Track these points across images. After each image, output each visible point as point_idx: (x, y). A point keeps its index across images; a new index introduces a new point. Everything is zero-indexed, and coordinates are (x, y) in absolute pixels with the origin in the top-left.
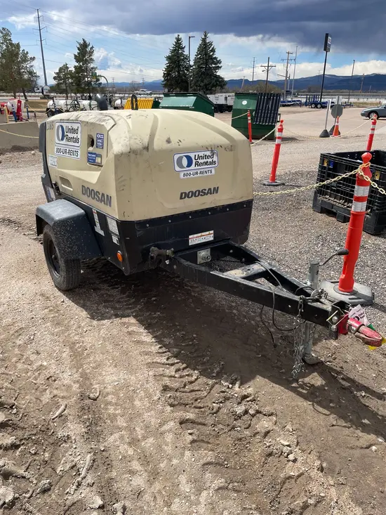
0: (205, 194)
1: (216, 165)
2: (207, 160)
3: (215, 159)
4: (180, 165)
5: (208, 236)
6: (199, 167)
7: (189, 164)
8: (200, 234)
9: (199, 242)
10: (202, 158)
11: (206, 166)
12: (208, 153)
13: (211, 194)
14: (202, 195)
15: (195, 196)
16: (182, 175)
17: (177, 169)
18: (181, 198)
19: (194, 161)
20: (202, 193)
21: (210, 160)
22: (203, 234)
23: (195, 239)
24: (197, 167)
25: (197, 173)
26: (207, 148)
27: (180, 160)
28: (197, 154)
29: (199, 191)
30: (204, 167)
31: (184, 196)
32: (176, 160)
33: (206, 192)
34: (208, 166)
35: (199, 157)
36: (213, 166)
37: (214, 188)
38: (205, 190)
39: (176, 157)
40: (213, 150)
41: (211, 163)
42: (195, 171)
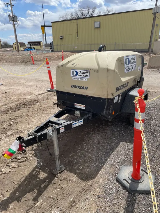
0: (81, 88)
1: (89, 77)
2: (84, 74)
3: (88, 74)
4: (73, 74)
5: (83, 107)
6: (80, 77)
7: (76, 75)
8: (79, 104)
9: (79, 108)
10: (82, 73)
11: (83, 77)
12: (85, 71)
13: (84, 89)
14: (79, 88)
15: (77, 88)
16: (73, 78)
17: (72, 75)
18: (71, 87)
19: (78, 74)
20: (80, 87)
21: (86, 74)
22: (81, 105)
23: (77, 105)
24: (79, 76)
25: (79, 79)
26: (85, 69)
27: (73, 72)
28: (80, 71)
29: (78, 86)
30: (82, 77)
31: (73, 86)
32: (72, 72)
33: (82, 87)
34: (84, 77)
35: (81, 72)
36: (87, 77)
37: (86, 87)
38: (81, 87)
39: (72, 71)
40: (88, 70)
41: (86, 76)
42: (78, 78)
